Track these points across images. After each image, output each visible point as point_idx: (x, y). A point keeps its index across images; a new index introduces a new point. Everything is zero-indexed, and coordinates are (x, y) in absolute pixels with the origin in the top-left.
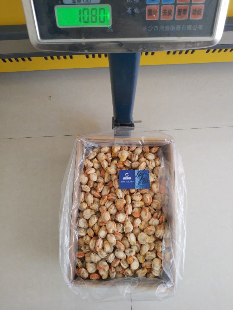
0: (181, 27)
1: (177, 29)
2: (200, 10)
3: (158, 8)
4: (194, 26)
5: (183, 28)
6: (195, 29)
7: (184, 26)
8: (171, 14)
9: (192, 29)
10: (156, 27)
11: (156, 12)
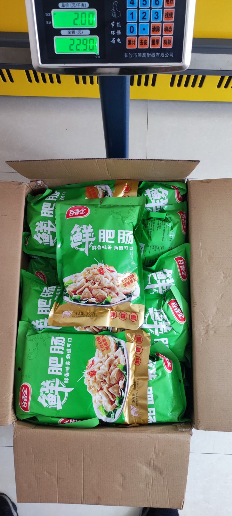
0: (156, 54)
1: (152, 56)
2: (170, 41)
3: (136, 39)
4: (166, 53)
5: (157, 55)
6: (167, 56)
7: (158, 53)
8: (147, 44)
9: (165, 56)
10: (135, 54)
11: (135, 42)
